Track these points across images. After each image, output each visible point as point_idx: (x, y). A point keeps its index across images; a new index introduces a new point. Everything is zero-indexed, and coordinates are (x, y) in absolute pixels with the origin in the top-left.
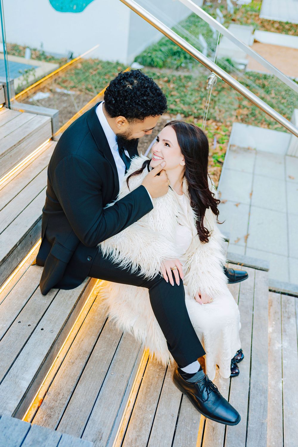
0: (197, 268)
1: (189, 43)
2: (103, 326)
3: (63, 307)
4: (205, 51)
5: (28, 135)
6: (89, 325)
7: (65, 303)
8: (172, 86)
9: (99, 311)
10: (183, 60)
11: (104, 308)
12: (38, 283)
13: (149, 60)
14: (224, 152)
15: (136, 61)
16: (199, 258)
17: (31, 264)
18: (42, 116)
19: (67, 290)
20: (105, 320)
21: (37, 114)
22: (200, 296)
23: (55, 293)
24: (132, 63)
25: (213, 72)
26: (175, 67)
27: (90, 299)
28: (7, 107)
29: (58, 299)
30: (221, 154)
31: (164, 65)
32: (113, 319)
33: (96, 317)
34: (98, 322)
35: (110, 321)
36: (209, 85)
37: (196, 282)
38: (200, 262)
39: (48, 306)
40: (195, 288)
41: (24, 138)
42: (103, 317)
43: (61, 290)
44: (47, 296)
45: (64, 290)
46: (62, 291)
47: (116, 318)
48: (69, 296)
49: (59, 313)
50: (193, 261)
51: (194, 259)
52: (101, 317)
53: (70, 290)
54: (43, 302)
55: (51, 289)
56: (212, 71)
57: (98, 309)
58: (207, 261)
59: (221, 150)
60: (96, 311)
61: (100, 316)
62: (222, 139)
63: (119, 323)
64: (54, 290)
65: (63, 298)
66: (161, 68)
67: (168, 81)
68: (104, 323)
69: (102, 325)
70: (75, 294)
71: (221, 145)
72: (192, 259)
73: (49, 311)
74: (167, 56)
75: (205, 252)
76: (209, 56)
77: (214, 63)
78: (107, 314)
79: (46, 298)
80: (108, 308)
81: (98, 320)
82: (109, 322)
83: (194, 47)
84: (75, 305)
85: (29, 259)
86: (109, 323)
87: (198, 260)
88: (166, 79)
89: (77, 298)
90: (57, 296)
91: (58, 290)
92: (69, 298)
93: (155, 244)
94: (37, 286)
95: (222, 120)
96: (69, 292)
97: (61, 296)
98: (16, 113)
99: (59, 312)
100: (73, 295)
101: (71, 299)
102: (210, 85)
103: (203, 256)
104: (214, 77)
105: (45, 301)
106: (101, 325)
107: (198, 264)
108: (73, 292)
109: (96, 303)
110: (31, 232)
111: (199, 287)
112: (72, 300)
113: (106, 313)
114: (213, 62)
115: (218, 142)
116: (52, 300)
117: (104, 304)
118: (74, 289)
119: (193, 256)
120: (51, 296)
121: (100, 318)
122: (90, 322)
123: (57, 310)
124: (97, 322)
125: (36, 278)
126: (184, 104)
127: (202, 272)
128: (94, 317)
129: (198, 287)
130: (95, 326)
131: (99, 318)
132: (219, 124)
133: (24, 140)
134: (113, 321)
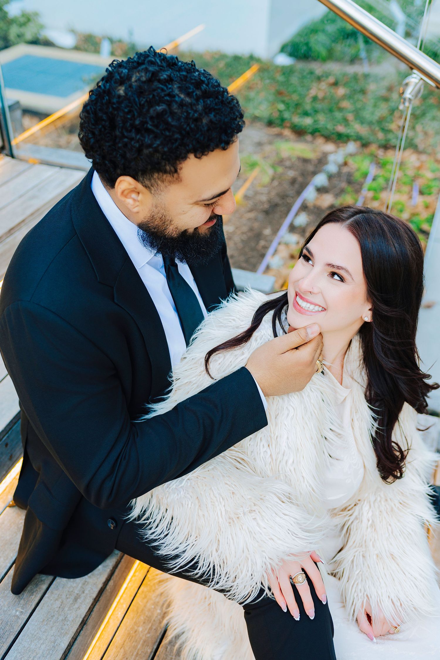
0: (365, 542)
1: (374, 16)
2: (152, 654)
3: (54, 628)
4: (401, 29)
5: (32, 214)
6: (122, 650)
7: (61, 618)
8: (341, 91)
9: (149, 610)
10: (361, 44)
11: (161, 603)
12: (12, 557)
13: (304, 49)
14: (431, 210)
15: (283, 49)
16: (370, 514)
17: (6, 503)
18: (69, 171)
19: (72, 580)
20: (160, 637)
21: (62, 167)
22: (369, 618)
23: (44, 587)
24: (276, 55)
25: (415, 71)
26: (347, 58)
27: (133, 579)
28: (7, 155)
29: (48, 606)
30: (425, 215)
31: (330, 56)
32: (177, 637)
33: (140, 629)
34: (144, 642)
35: (170, 642)
36: (405, 99)
37: (362, 580)
38: (373, 525)
39: (22, 625)
40: (357, 595)
41: (23, 221)
42: (156, 630)
43: (58, 580)
44: (25, 594)
45: (65, 580)
46: (60, 581)
47: (183, 633)
48: (73, 597)
49: (43, 647)
50: (356, 518)
51: (359, 514)
52: (151, 629)
53: (78, 580)
54: (14, 611)
55: (37, 576)
56: (413, 67)
57: (148, 605)
58: (390, 525)
59: (427, 207)
60: (142, 610)
61: (150, 625)
62: (429, 187)
63: (188, 649)
64: (44, 577)
65: (58, 603)
66: (325, 60)
67: (335, 84)
68: (155, 647)
69: (151, 652)
70: (86, 592)
71: (428, 199)
72: (356, 514)
73: (22, 640)
74: (335, 40)
75: (386, 500)
76: (408, 35)
77: (418, 49)
78: (165, 622)
79: (22, 602)
80: (169, 606)
81: (144, 638)
82: (166, 644)
83: (383, 22)
84: (85, 619)
85: (7, 490)
86: (167, 648)
87: (369, 521)
88: (331, 80)
89: (89, 601)
90: (46, 595)
91: (51, 578)
92: (71, 602)
93: (254, 519)
94: (9, 565)
95: (430, 150)
96: (75, 585)
97: (56, 596)
98: (22, 166)
99: (43, 644)
100: (83, 592)
101: (76, 606)
102: (407, 100)
103: (381, 512)
104: (416, 81)
105: (17, 611)
106: (149, 651)
107: (369, 530)
108: (84, 584)
109: (145, 589)
110: (8, 437)
111: (367, 596)
112: (79, 608)
113: (163, 618)
114: (416, 47)
115: (421, 193)
116: (33, 607)
117: (162, 591)
118: (86, 577)
119: (357, 508)
120: (33, 597)
121: (149, 633)
122: (125, 643)
123: (40, 639)
124: (141, 643)
125: (11, 544)
126: (362, 123)
127: (377, 556)
128: (136, 628)
129: (365, 594)
130: (135, 653)
131: (146, 632)
132: (424, 157)
133: (22, 224)
134: (176, 643)
